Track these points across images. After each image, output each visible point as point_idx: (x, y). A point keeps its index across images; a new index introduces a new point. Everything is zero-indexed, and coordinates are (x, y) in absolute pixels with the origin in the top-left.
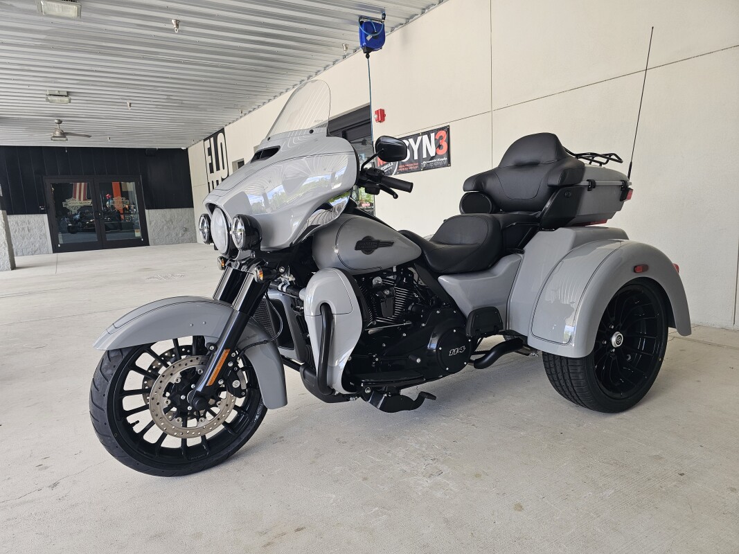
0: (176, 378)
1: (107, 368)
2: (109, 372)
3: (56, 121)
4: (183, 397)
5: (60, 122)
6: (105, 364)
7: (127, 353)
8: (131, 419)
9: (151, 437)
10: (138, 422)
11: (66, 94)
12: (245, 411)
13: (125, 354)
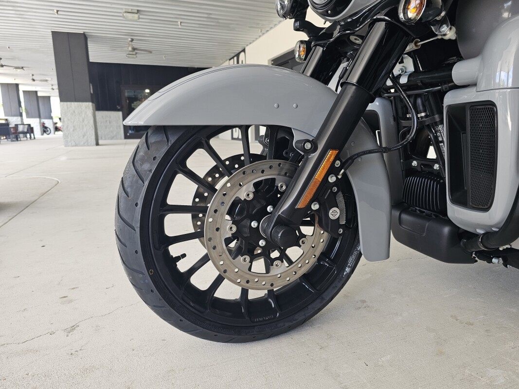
0: (246, 192)
1: (143, 161)
2: (146, 166)
3: (130, 39)
4: (254, 224)
5: (132, 40)
6: (141, 153)
7: (176, 138)
8: (174, 250)
9: (201, 280)
10: (184, 256)
11: (136, 12)
12: (330, 259)
13: (173, 139)
